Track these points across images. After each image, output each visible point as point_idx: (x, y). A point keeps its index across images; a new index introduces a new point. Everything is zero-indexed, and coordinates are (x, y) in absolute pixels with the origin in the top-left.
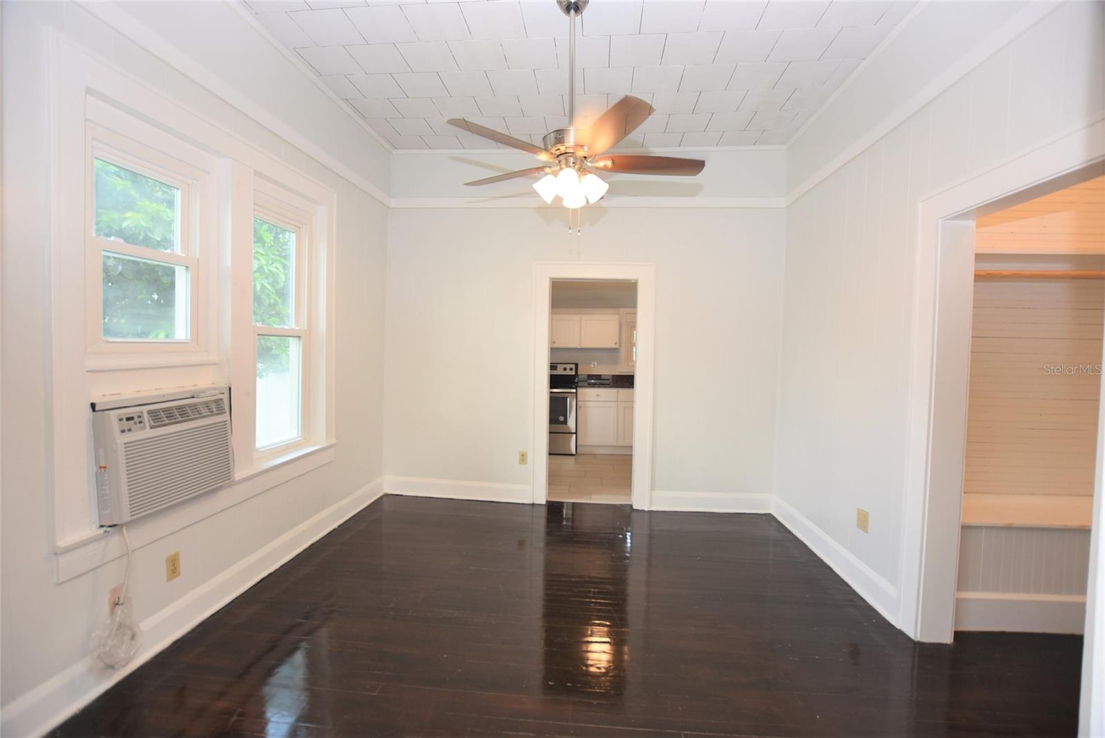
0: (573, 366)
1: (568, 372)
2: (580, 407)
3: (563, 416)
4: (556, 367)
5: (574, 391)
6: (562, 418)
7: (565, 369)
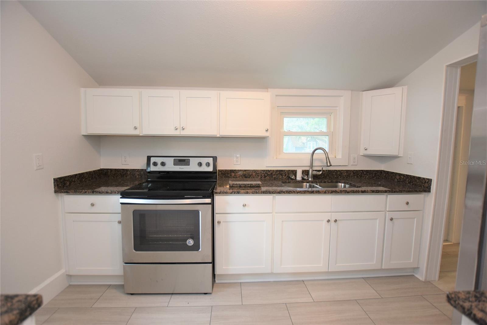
0: (211, 160)
1: (204, 169)
2: (219, 222)
3: (192, 238)
4: (189, 161)
5: (208, 201)
6: (190, 242)
7: (200, 164)
